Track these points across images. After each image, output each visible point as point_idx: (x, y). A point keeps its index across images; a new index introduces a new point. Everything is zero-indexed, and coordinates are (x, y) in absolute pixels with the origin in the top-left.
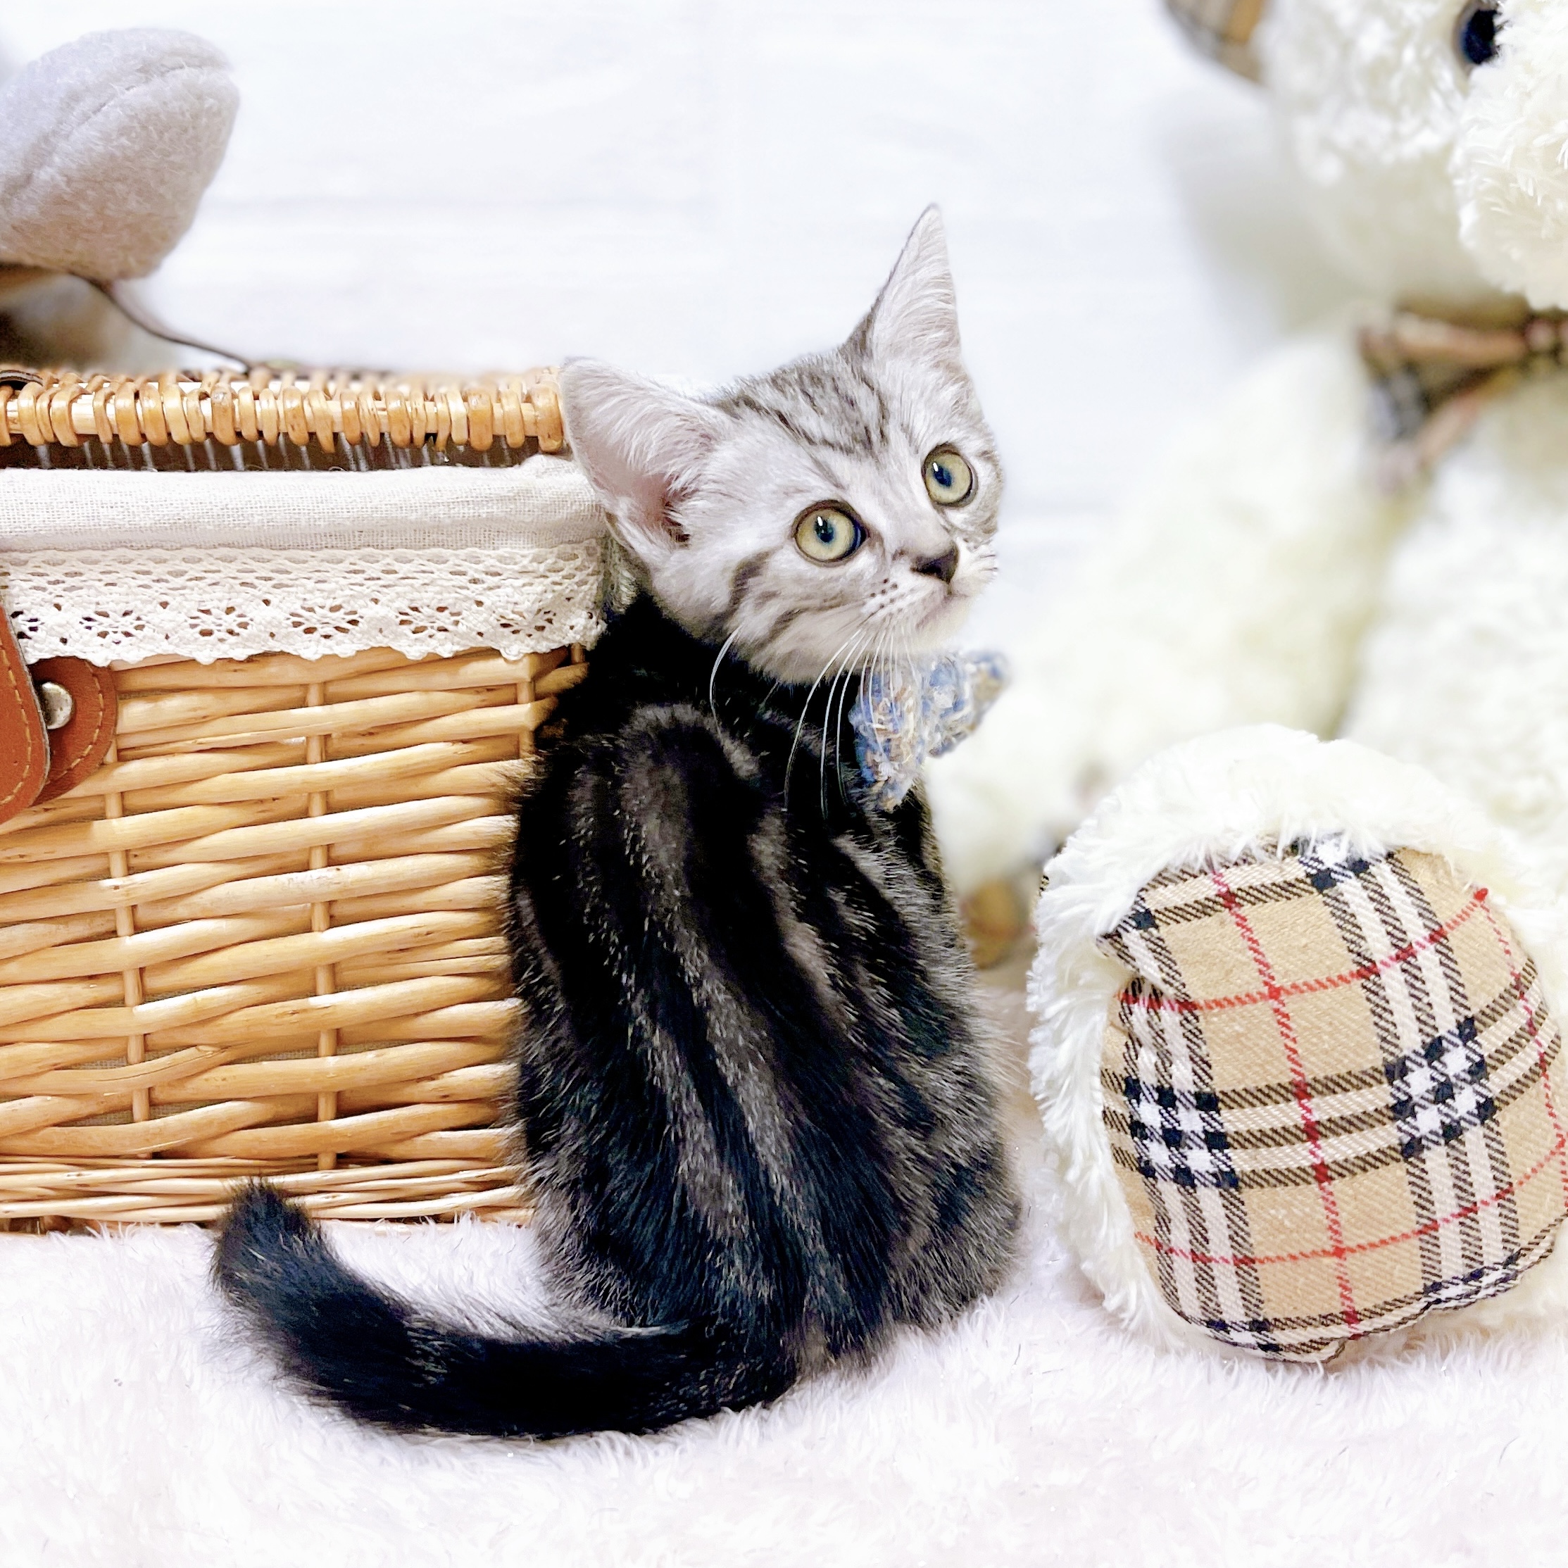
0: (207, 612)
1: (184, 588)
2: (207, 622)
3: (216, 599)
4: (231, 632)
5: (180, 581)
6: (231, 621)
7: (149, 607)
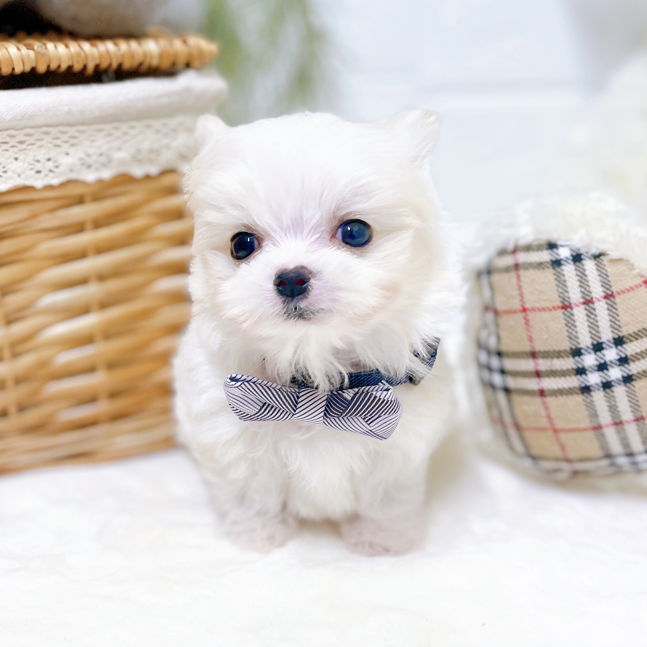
0: (38, 161)
1: (25, 149)
2: (39, 167)
3: (42, 155)
4: (51, 171)
5: (23, 146)
6: (50, 165)
7: (9, 161)
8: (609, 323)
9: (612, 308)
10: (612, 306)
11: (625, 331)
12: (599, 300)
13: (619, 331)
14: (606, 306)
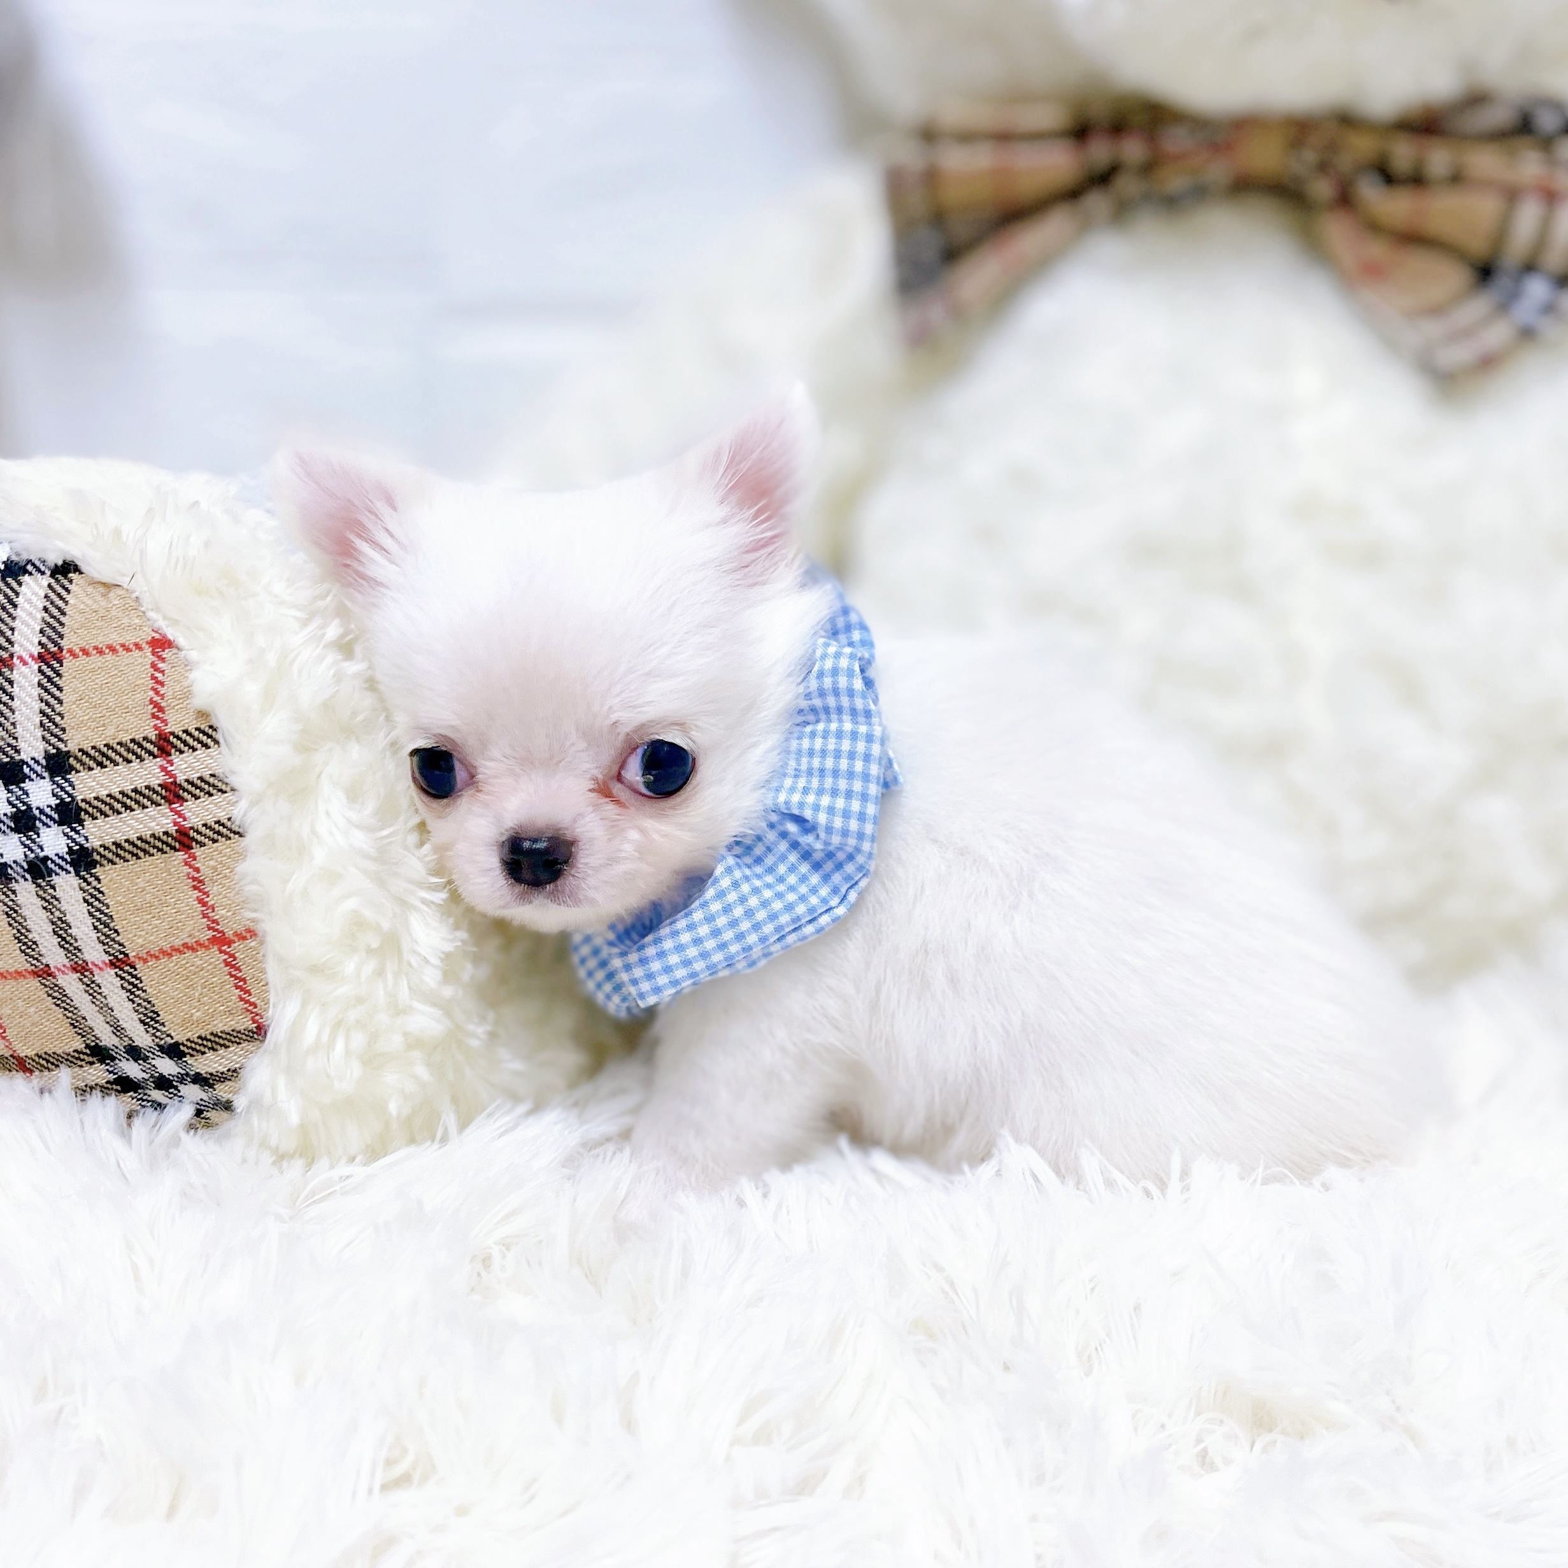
8: (37, 719)
9: (50, 685)
10: (50, 680)
11: (74, 742)
12: (25, 663)
13: (60, 740)
14: (36, 678)
